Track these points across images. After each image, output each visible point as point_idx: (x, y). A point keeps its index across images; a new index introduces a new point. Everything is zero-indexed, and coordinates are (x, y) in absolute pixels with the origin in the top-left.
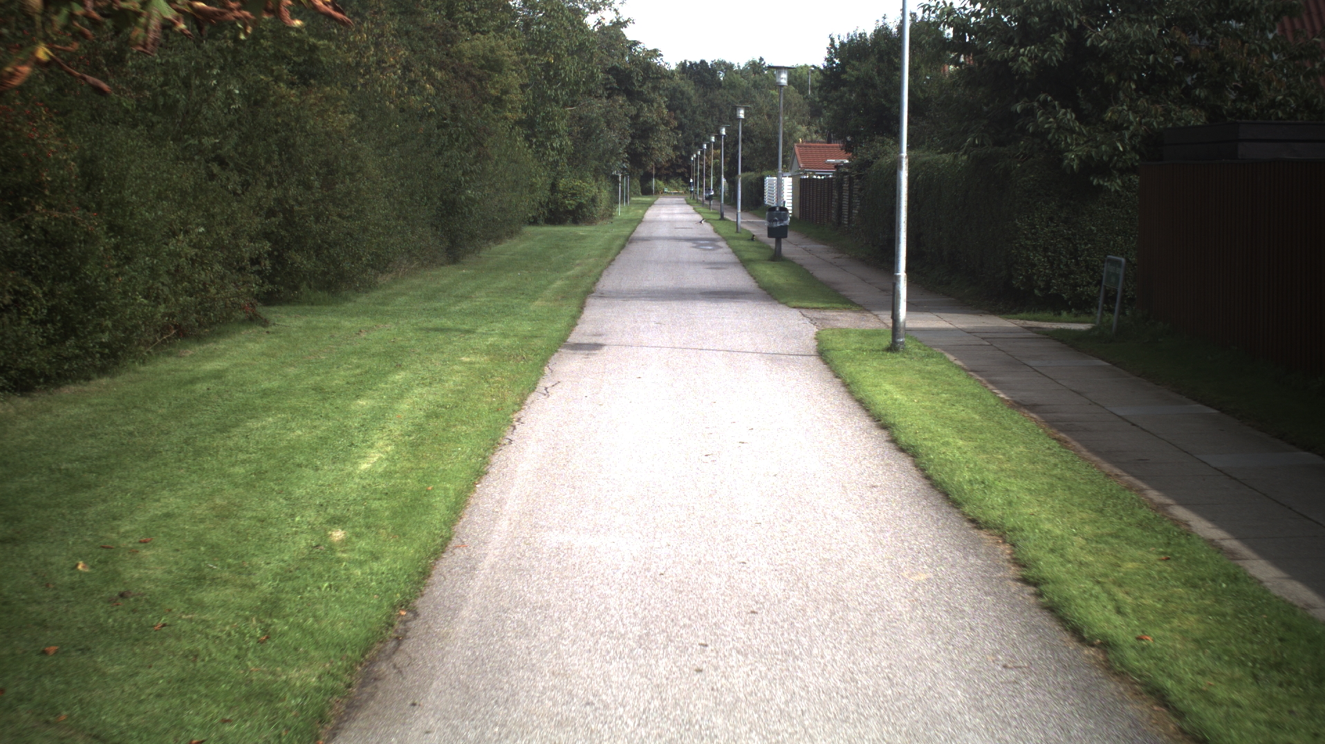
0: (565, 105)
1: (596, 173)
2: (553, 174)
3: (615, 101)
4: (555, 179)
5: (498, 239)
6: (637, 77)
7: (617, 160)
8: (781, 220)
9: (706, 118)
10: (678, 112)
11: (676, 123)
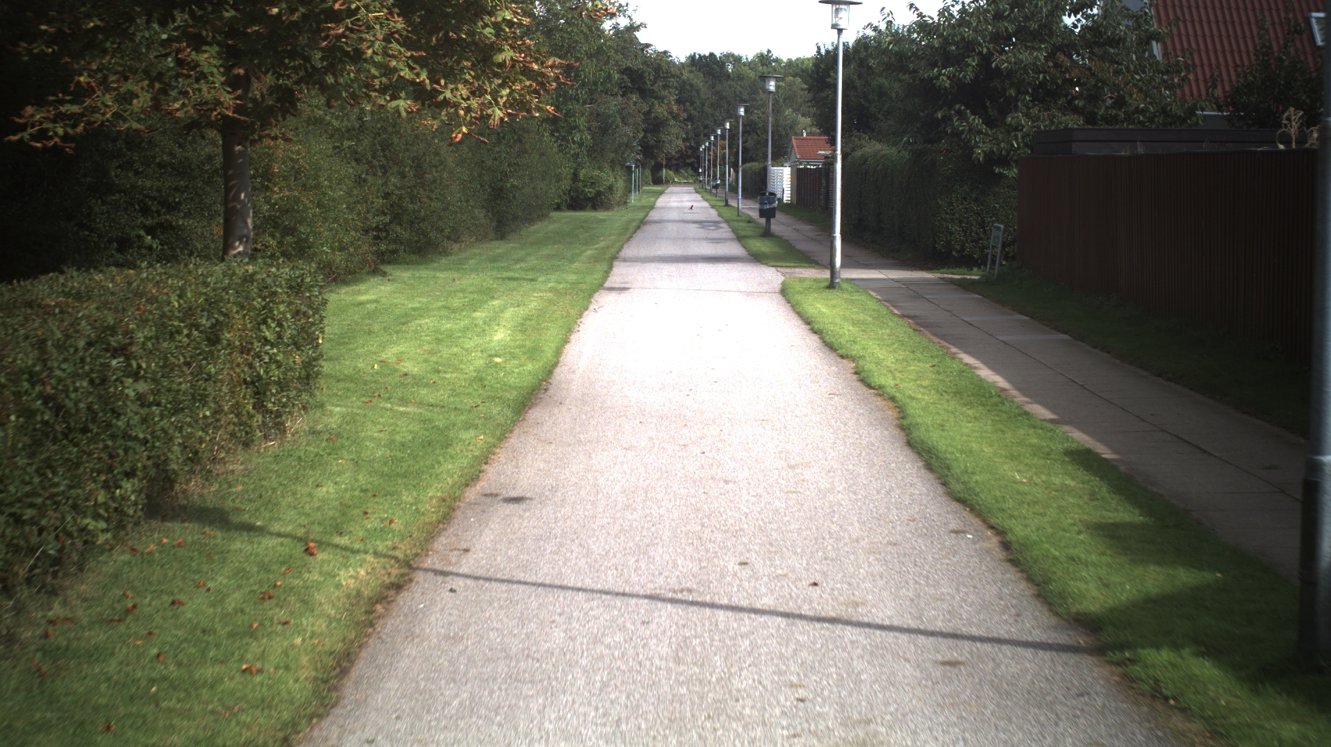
0: (585, 103)
1: (613, 165)
2: (575, 165)
3: (629, 99)
4: (576, 169)
5: (531, 221)
6: (649, 75)
7: (632, 152)
8: (770, 203)
9: (715, 110)
10: (688, 104)
11: (685, 115)
